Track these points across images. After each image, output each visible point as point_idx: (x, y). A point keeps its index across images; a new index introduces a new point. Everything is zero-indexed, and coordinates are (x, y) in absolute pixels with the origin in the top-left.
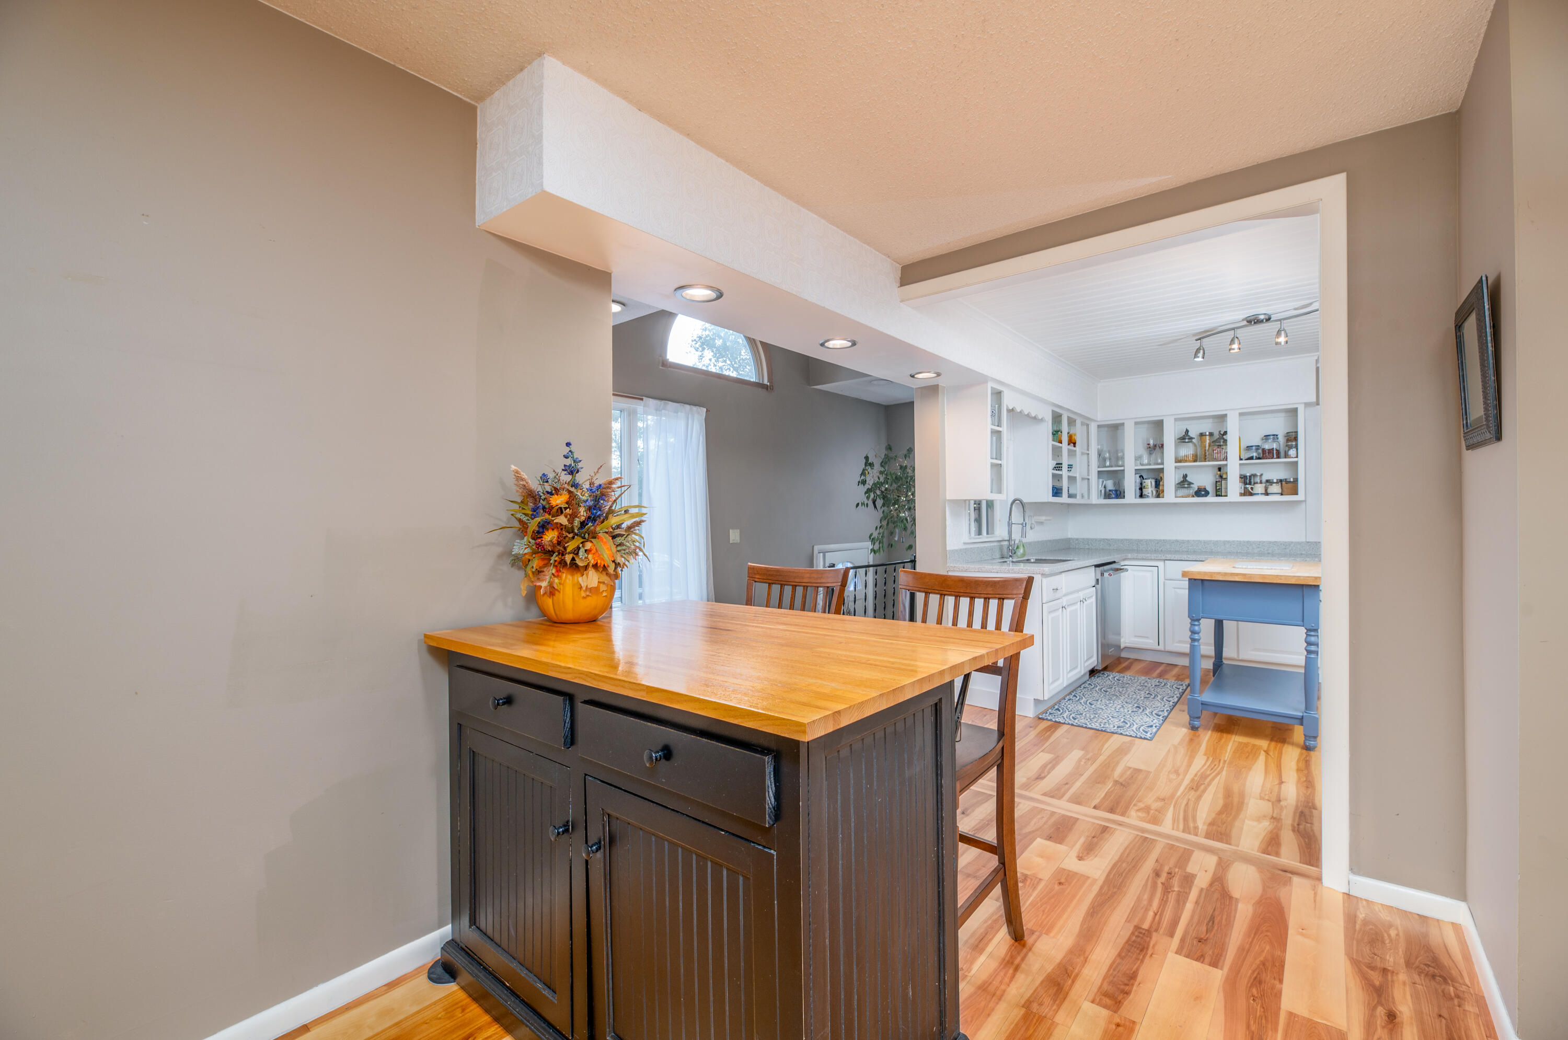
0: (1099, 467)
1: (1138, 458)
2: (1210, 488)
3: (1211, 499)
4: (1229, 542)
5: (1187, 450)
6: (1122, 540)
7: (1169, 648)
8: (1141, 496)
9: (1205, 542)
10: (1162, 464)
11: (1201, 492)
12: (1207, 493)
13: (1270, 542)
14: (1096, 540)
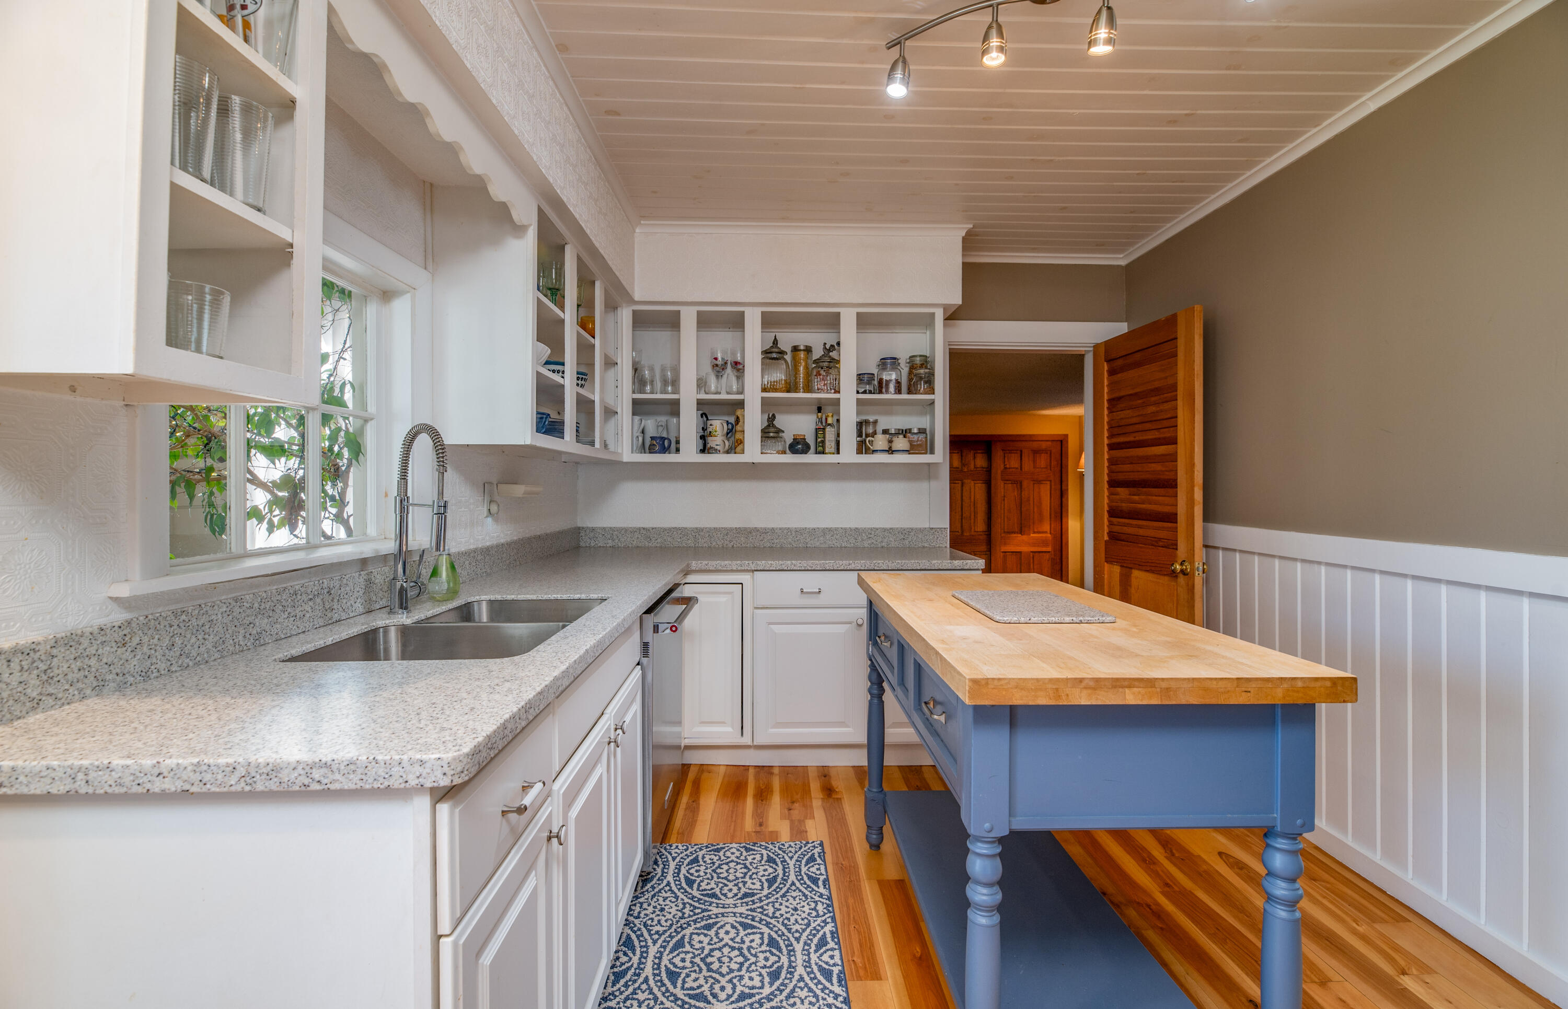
0: (634, 392)
1: (701, 384)
2: (811, 440)
3: (811, 458)
4: (830, 530)
5: (778, 375)
6: (670, 529)
7: (759, 741)
8: (704, 450)
9: (799, 531)
10: (741, 392)
11: (798, 446)
12: (806, 449)
13: (885, 530)
14: (626, 530)
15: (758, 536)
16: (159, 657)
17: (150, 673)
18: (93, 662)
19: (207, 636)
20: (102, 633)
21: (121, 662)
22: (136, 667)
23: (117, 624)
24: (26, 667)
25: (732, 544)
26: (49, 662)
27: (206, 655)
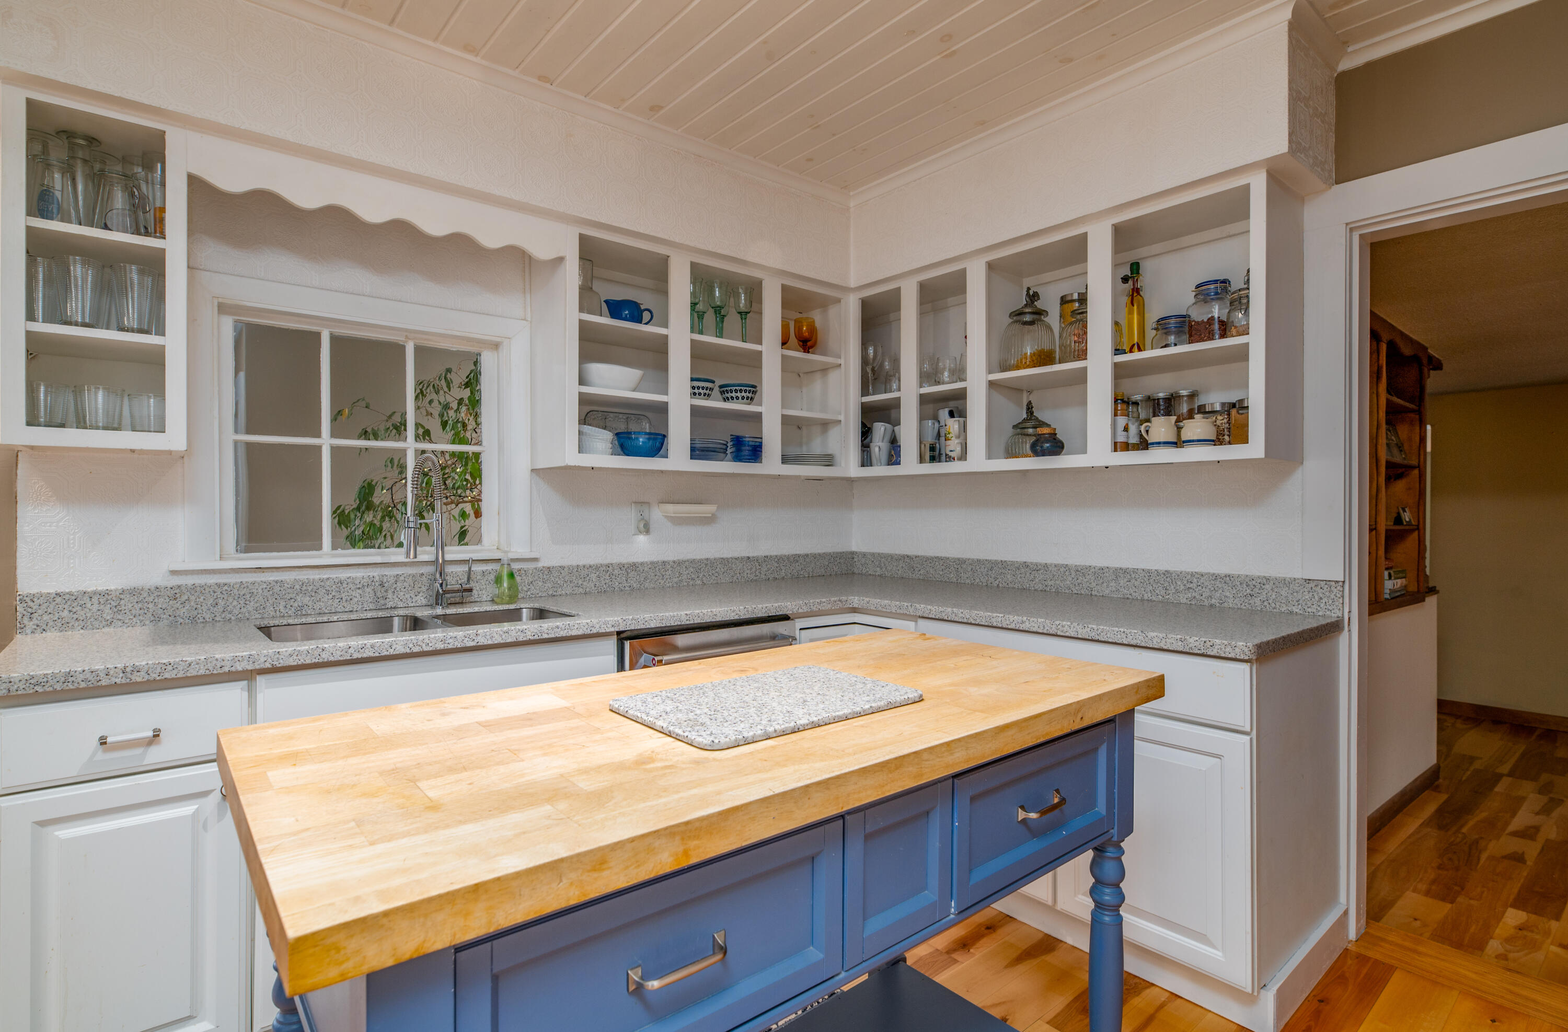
11: (1045, 444)
12: (1056, 449)
15: (1028, 574)
16: (205, 610)
17: (197, 618)
18: (151, 606)
19: (248, 602)
20: (157, 590)
21: (173, 609)
22: (185, 614)
23: (169, 587)
24: (102, 602)
25: (997, 582)
26: (118, 602)
27: (247, 614)
